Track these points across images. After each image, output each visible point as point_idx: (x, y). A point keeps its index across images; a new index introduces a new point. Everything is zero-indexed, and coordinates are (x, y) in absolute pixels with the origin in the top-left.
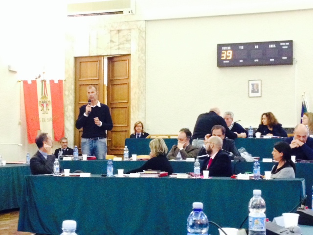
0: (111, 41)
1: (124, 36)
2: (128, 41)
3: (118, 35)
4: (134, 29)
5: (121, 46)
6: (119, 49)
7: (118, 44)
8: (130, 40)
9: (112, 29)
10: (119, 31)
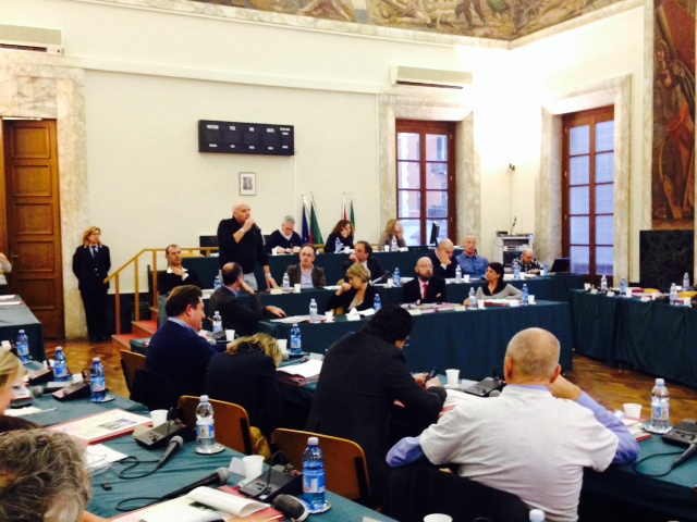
0: (19, 94)
1: (43, 88)
2: (52, 97)
3: (31, 85)
4: (62, 79)
5: (39, 104)
6: (35, 108)
7: (32, 99)
8: (55, 97)
9: (22, 73)
10: (34, 79)
